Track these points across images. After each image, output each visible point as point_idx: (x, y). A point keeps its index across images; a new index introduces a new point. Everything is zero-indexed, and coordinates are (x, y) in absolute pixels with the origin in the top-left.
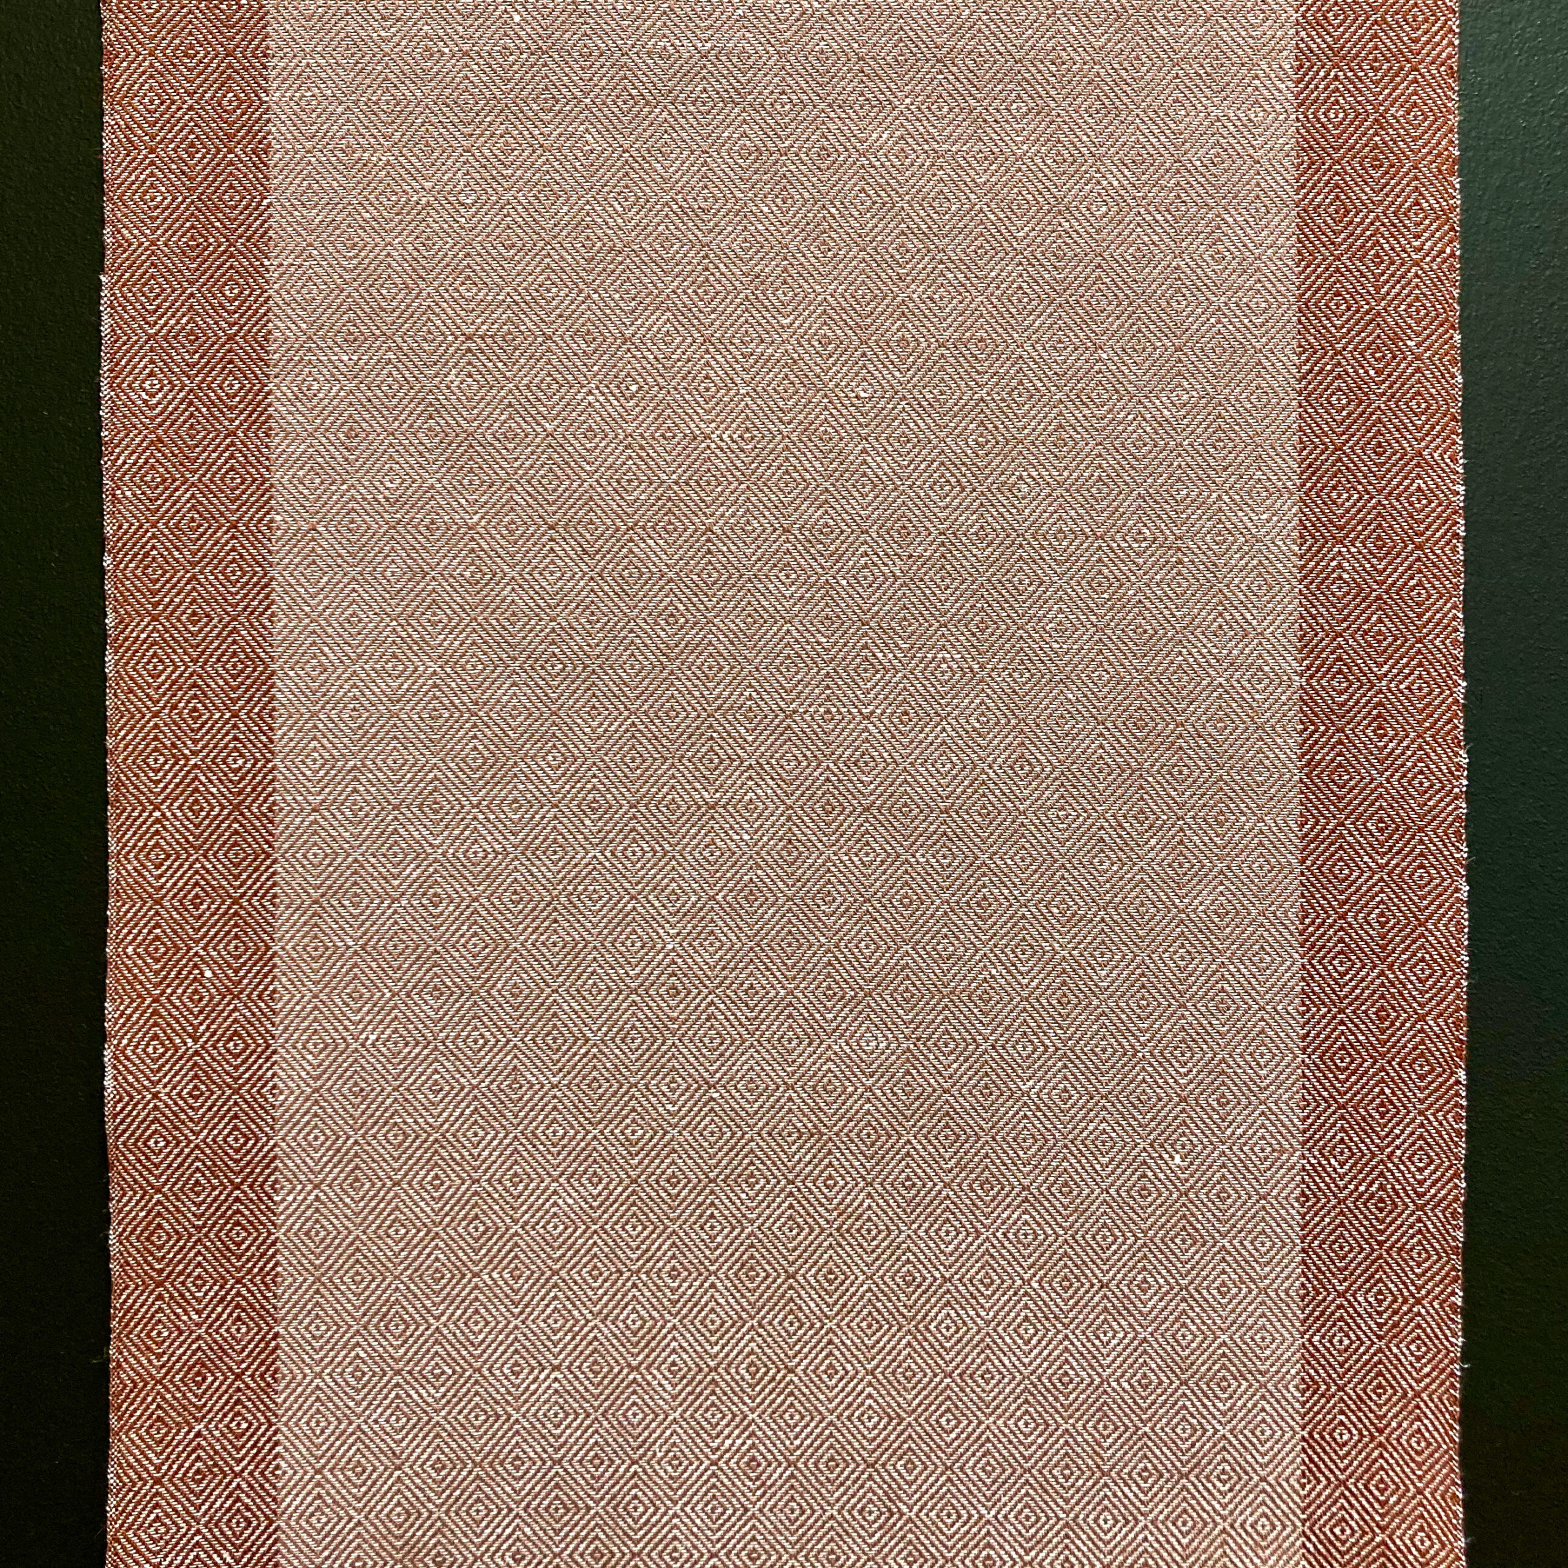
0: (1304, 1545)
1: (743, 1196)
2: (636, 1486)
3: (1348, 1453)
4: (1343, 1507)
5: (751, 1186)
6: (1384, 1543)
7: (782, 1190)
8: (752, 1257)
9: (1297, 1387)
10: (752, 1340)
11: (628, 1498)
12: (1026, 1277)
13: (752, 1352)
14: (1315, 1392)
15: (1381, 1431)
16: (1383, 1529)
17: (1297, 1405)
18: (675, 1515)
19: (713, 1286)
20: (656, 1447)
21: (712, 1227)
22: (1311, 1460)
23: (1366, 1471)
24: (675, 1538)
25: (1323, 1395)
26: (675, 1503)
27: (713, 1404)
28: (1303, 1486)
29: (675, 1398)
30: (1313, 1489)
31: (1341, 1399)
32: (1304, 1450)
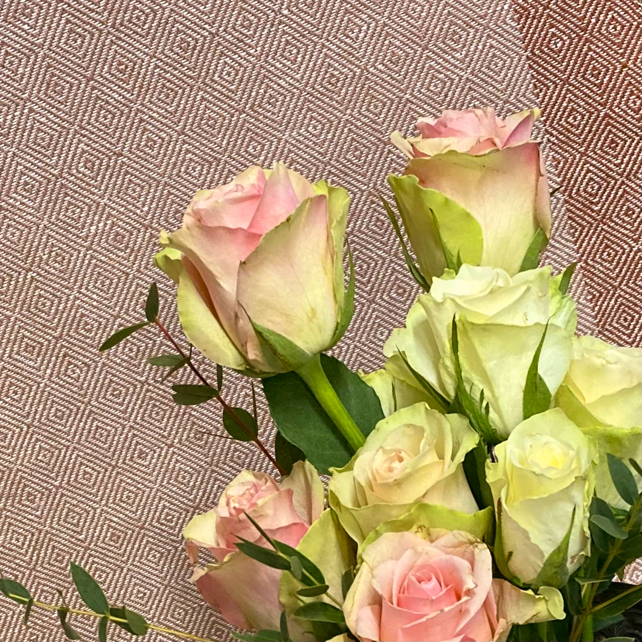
0: (549, 140)
1: (26, 27)
2: (37, 287)
3: (565, 56)
4: (570, 100)
5: (29, 16)
6: (606, 115)
7: (56, 10)
8: (53, 75)
9: (512, 19)
10: (80, 141)
11: (35, 299)
12: (276, 8)
13: (84, 152)
14: (527, 18)
15: (584, 30)
16: (604, 105)
17: (517, 33)
18: (76, 298)
19: (31, 110)
20: (40, 253)
21: (11, 63)
22: (538, 73)
23: (581, 66)
24: (83, 315)
25: (534, 18)
26: (71, 289)
27: (70, 203)
28: (537, 96)
29: (38, 210)
30: (545, 95)
31: (549, 16)
32: (530, 67)
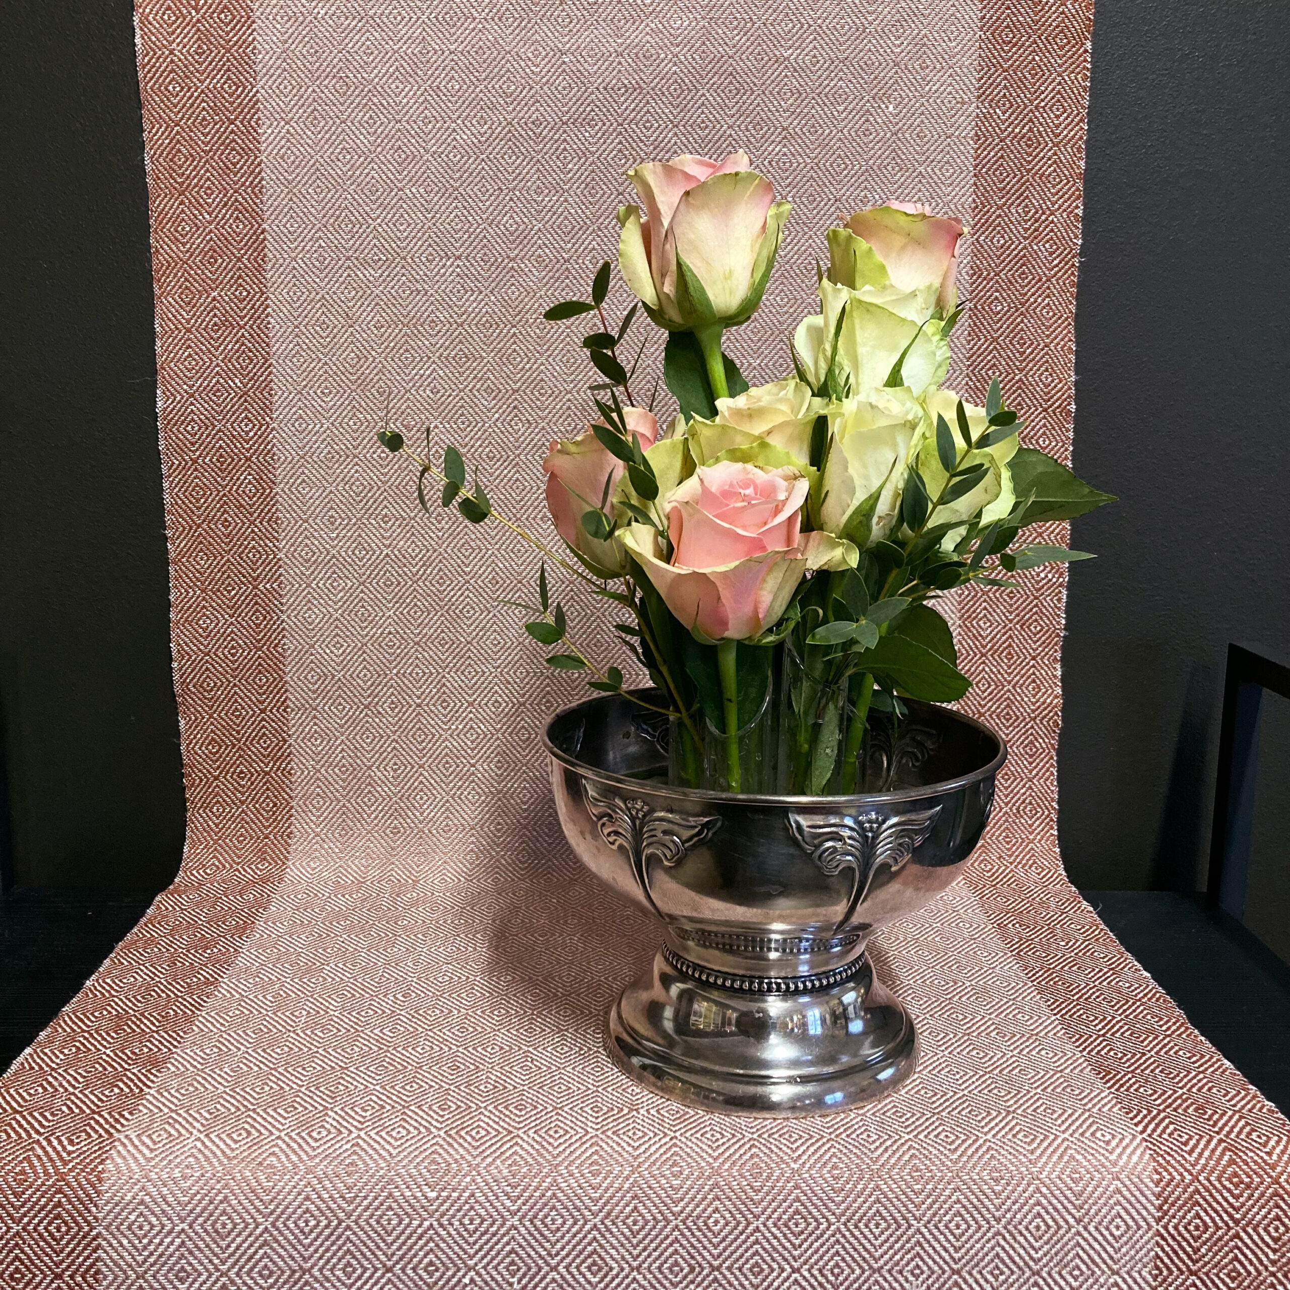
0: (967, 384)
1: (587, 134)
2: (515, 343)
3: (1000, 319)
4: (994, 357)
5: (593, 127)
6: (1021, 379)
7: (614, 130)
8: (593, 179)
9: (967, 273)
10: (594, 239)
11: (510, 351)
12: (784, 193)
13: (594, 249)
14: (979, 277)
15: (1023, 305)
16: (1021, 371)
17: (967, 285)
18: (542, 364)
19: (566, 200)
20: (528, 316)
21: (565, 158)
22: (975, 324)
23: (1012, 332)
24: (542, 380)
25: (985, 279)
26: (542, 355)
27: (567, 286)
28: (969, 343)
29: (540, 281)
30: (975, 344)
31: (997, 282)
32: (970, 317)
